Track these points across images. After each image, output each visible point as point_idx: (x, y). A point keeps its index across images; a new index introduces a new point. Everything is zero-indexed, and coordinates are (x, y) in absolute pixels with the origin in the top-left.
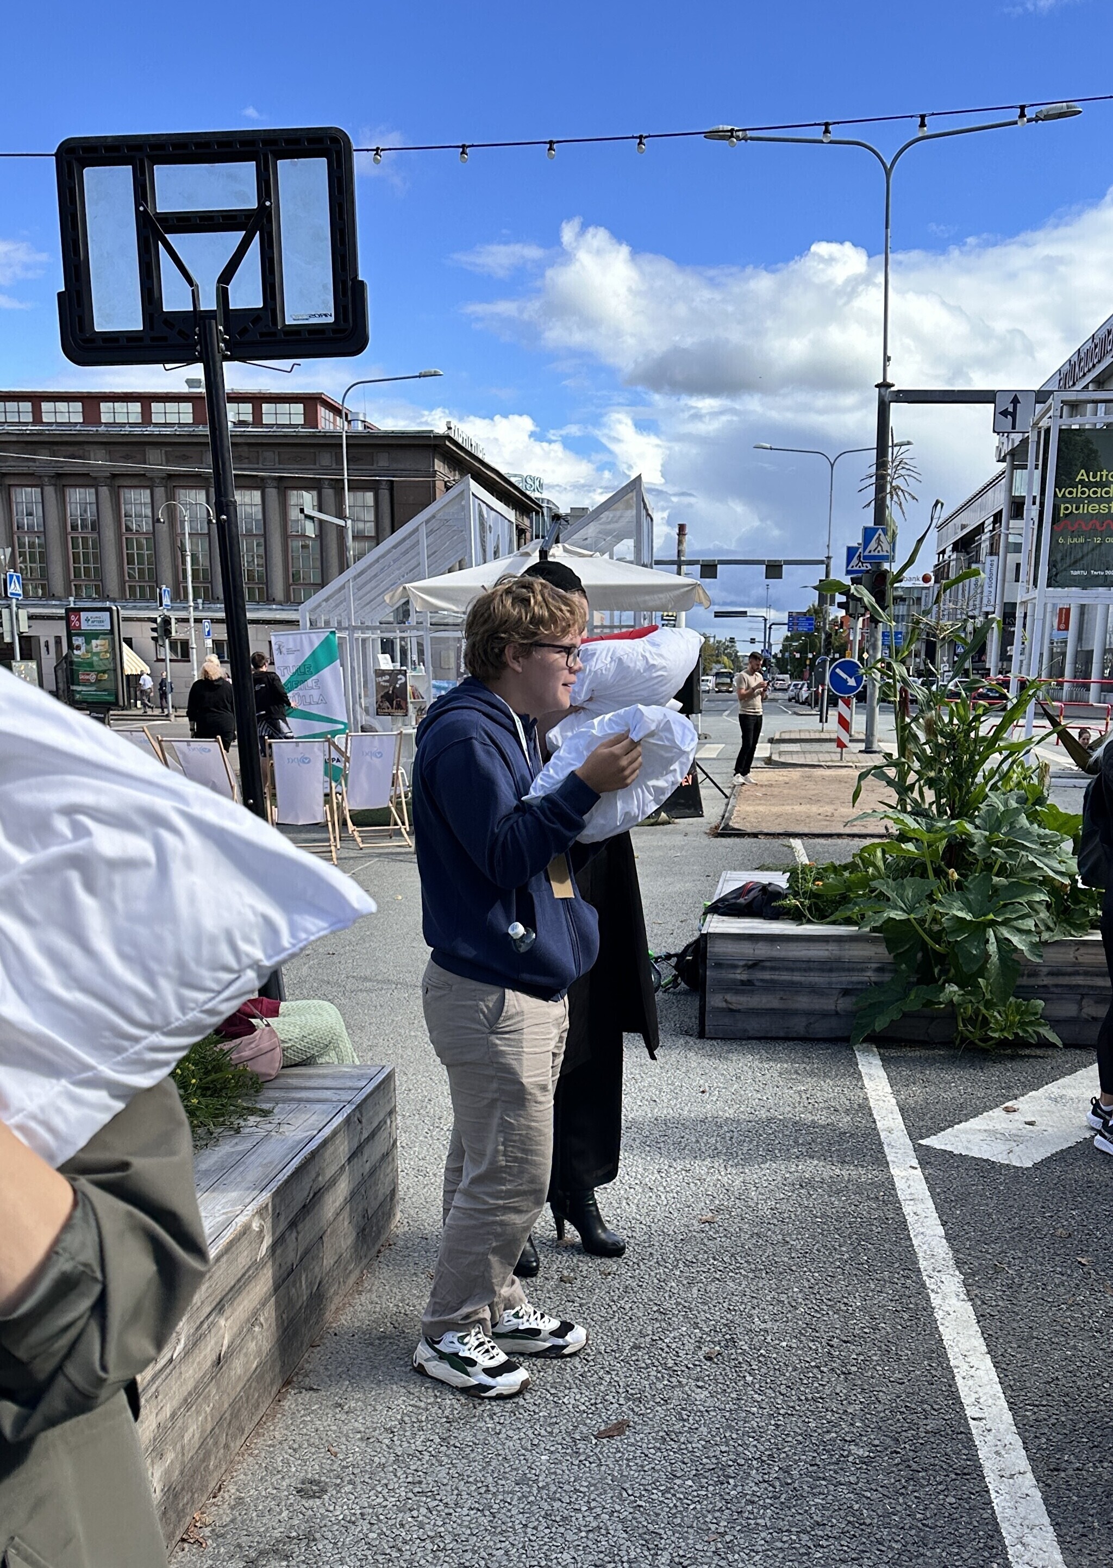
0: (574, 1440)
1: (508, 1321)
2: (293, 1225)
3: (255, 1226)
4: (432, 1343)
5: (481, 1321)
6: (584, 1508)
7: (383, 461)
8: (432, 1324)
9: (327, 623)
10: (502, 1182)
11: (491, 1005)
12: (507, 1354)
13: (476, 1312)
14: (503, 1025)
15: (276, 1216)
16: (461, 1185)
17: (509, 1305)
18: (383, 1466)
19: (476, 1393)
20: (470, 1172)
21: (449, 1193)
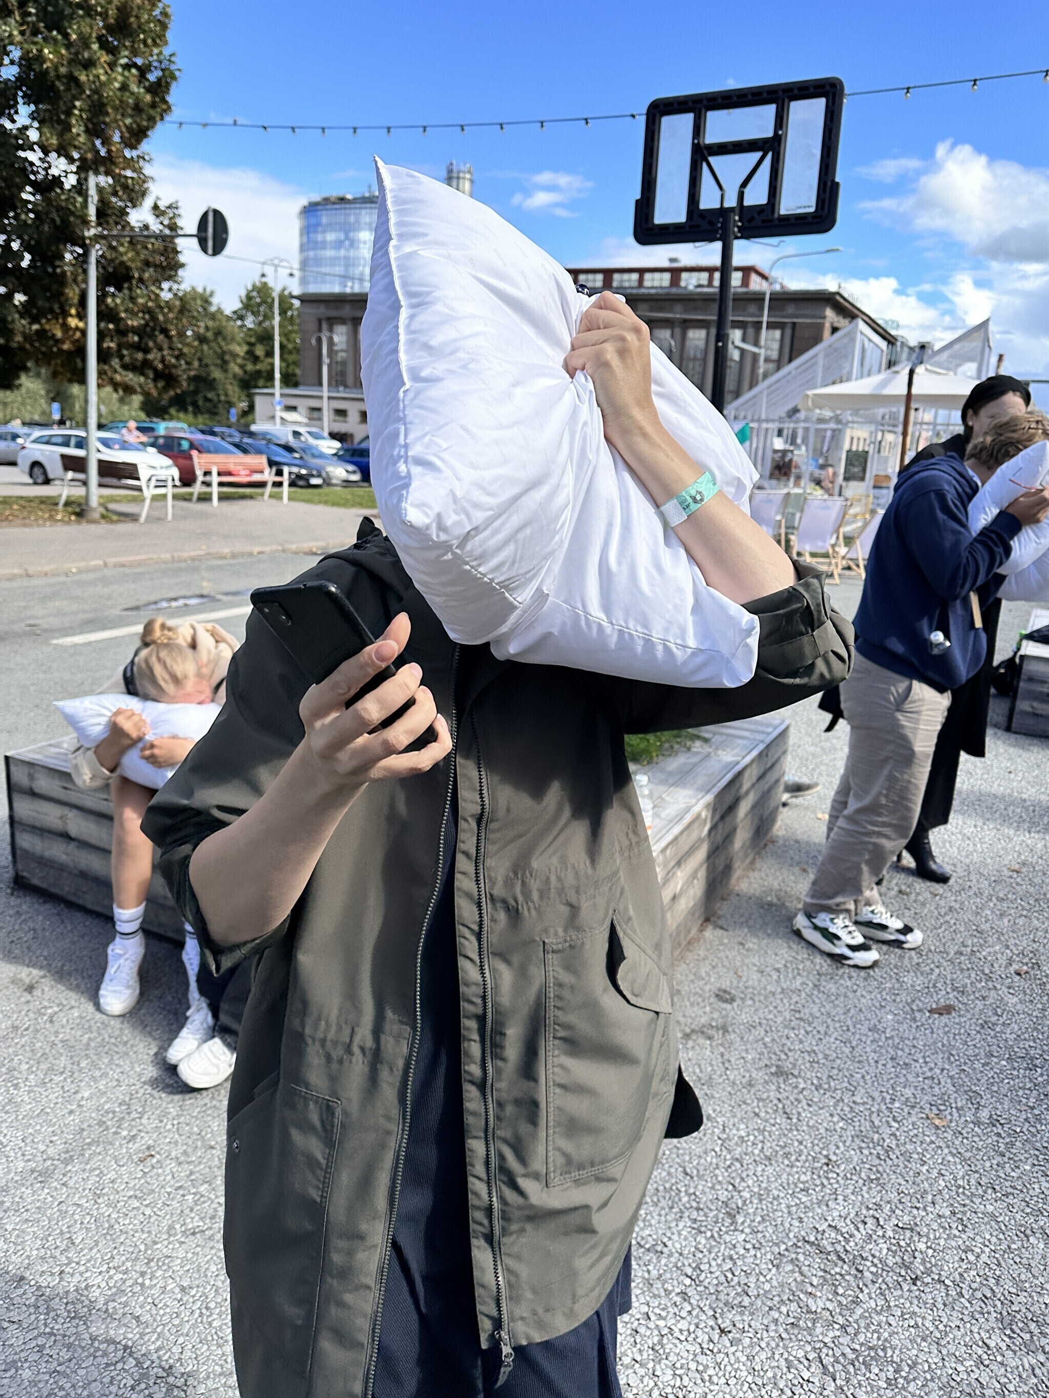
0: (912, 1010)
1: (866, 913)
2: (722, 818)
3: (703, 815)
4: (809, 916)
5: (848, 911)
6: (921, 1061)
7: (791, 309)
8: (812, 905)
9: (745, 418)
10: (880, 814)
11: (900, 690)
12: (865, 937)
13: (844, 903)
14: (907, 706)
15: (715, 810)
16: (846, 812)
17: (868, 903)
18: (774, 994)
19: (839, 959)
20: (853, 805)
21: (834, 818)
